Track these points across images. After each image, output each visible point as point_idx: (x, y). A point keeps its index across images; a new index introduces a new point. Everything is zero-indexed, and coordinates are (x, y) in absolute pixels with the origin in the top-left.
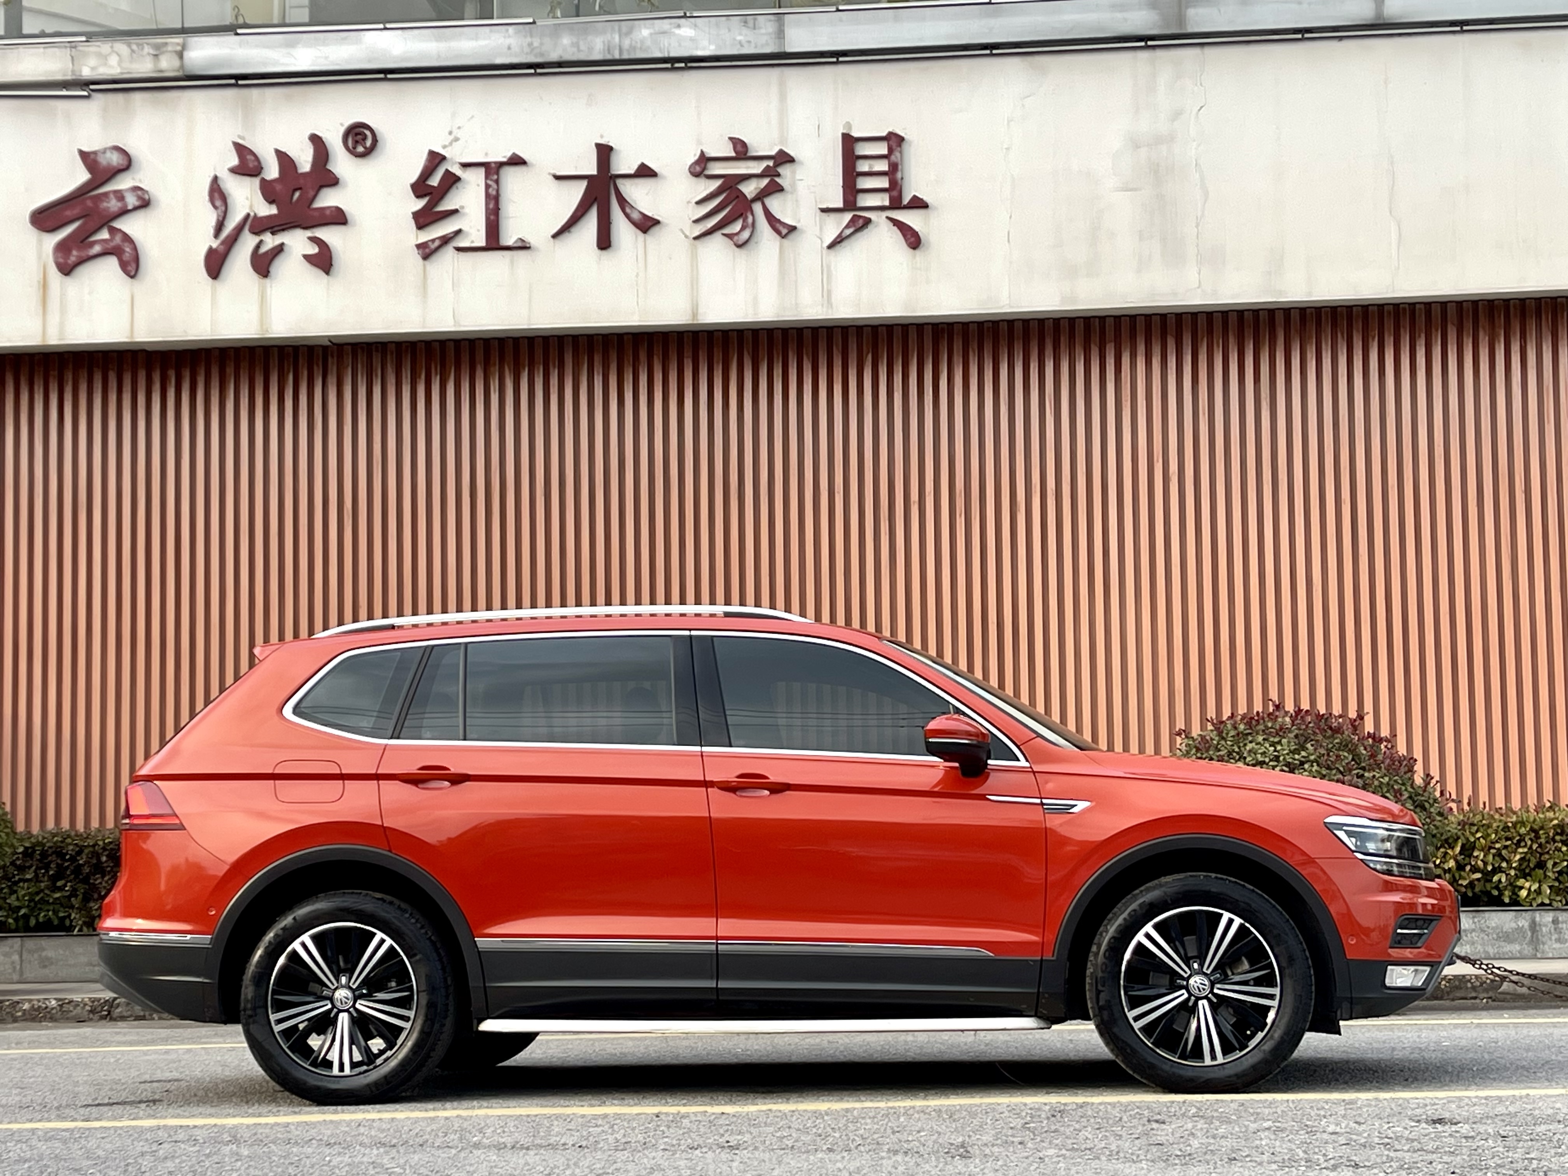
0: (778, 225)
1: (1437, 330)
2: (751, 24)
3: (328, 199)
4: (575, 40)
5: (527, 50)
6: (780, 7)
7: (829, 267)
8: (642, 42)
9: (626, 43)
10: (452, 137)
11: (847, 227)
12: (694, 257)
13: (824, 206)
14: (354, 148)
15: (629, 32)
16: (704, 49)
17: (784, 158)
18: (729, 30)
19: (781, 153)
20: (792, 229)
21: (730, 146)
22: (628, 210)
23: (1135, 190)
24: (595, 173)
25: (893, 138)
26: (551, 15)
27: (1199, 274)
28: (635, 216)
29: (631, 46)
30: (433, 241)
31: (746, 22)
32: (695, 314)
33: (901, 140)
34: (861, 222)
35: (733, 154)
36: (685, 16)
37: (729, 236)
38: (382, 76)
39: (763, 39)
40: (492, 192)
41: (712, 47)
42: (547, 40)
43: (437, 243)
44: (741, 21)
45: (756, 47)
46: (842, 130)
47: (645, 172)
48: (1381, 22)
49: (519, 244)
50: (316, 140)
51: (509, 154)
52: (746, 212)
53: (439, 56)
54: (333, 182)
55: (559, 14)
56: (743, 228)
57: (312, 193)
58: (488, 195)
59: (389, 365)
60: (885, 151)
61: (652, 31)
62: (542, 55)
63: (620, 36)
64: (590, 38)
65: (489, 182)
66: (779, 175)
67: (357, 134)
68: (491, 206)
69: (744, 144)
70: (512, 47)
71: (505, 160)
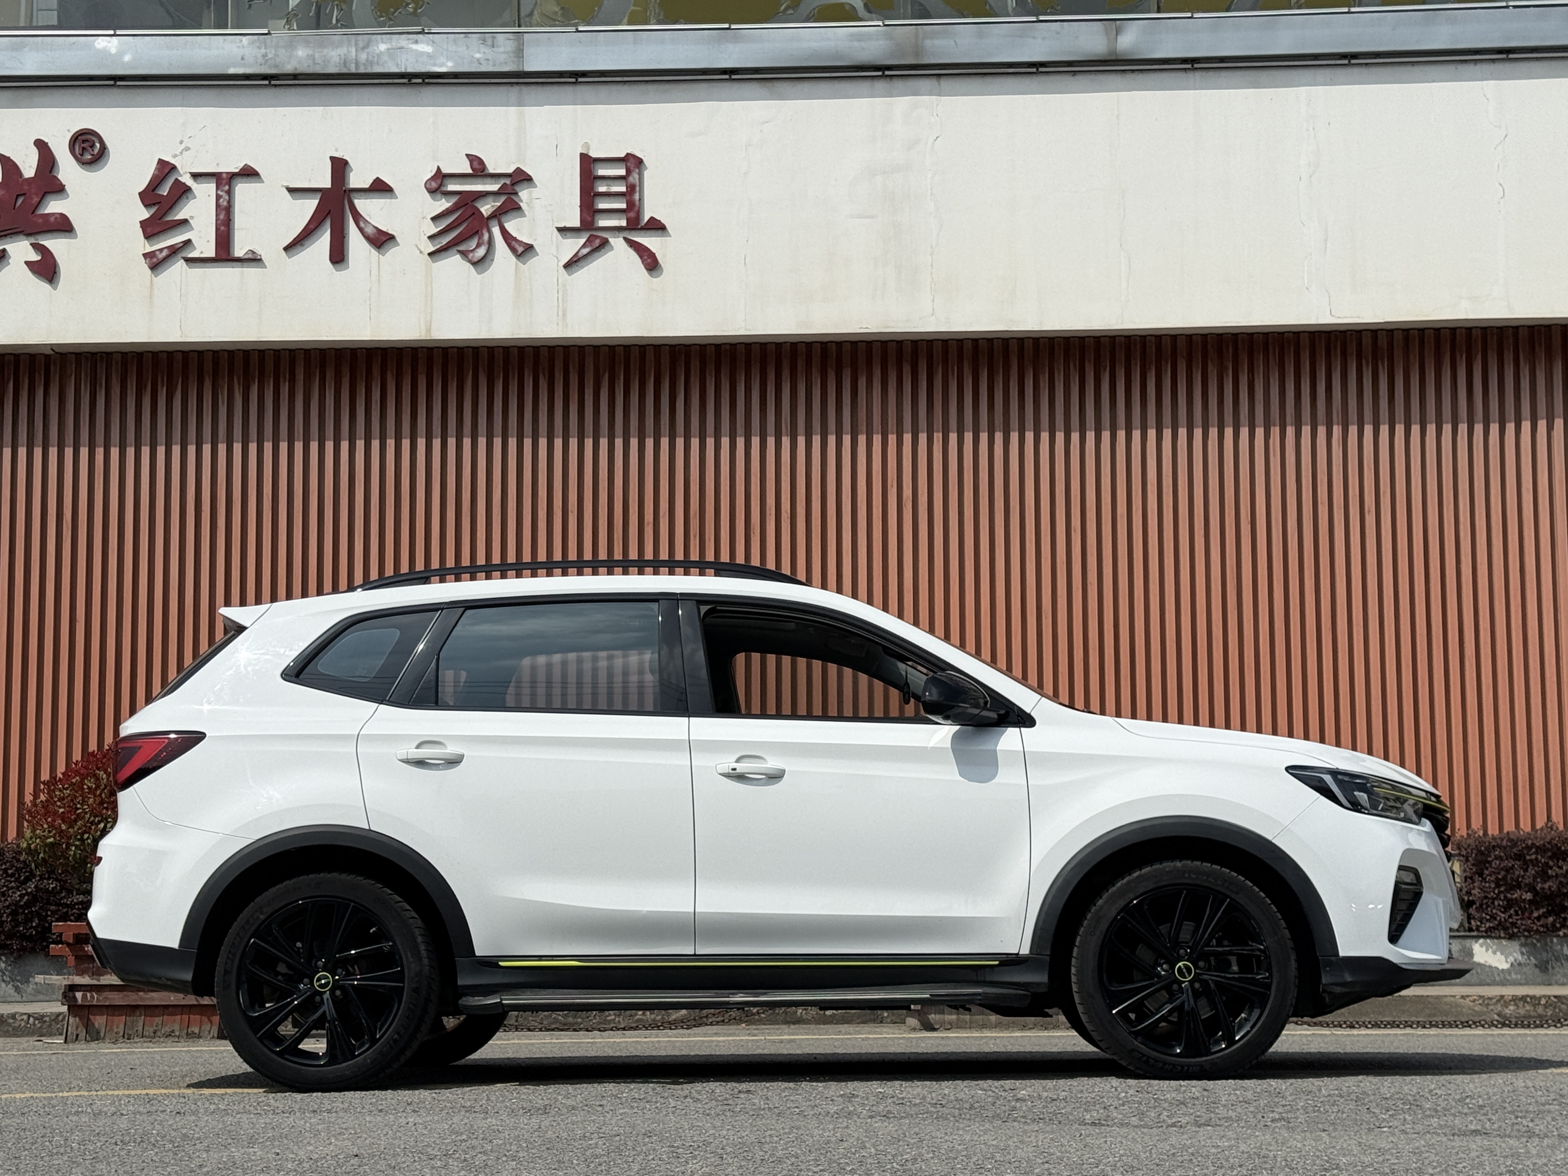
0: (514, 243)
1: (1167, 363)
2: (489, 42)
3: (53, 207)
4: (311, 52)
5: (260, 60)
6: (519, 26)
7: (564, 286)
8: (379, 55)
9: (363, 56)
10: (183, 146)
11: (584, 246)
12: (429, 274)
13: (562, 225)
14: (82, 155)
15: (366, 46)
16: (442, 65)
17: (520, 178)
18: (468, 47)
19: (519, 171)
20: (529, 248)
21: (468, 163)
22: (362, 225)
23: (872, 217)
24: (329, 186)
25: (631, 158)
26: (287, 27)
27: (933, 301)
28: (369, 230)
29: (367, 60)
30: (161, 250)
31: (484, 40)
32: (429, 330)
33: (639, 162)
34: (597, 242)
35: (470, 171)
36: (422, 32)
37: (464, 254)
38: (112, 82)
39: (503, 57)
40: (224, 203)
41: (450, 64)
42: (282, 52)
43: (165, 253)
44: (479, 39)
45: (494, 65)
46: (580, 150)
47: (380, 188)
48: (1114, 58)
49: (250, 256)
50: (41, 145)
51: (242, 165)
52: (482, 229)
53: (171, 65)
54: (59, 189)
55: (295, 27)
56: (479, 245)
57: (36, 200)
58: (218, 205)
59: (114, 376)
60: (622, 172)
61: (389, 46)
62: (276, 66)
63: (356, 51)
64: (325, 51)
65: (219, 192)
66: (516, 194)
67: (84, 141)
68: (222, 217)
69: (481, 162)
70: (246, 58)
71: (237, 171)
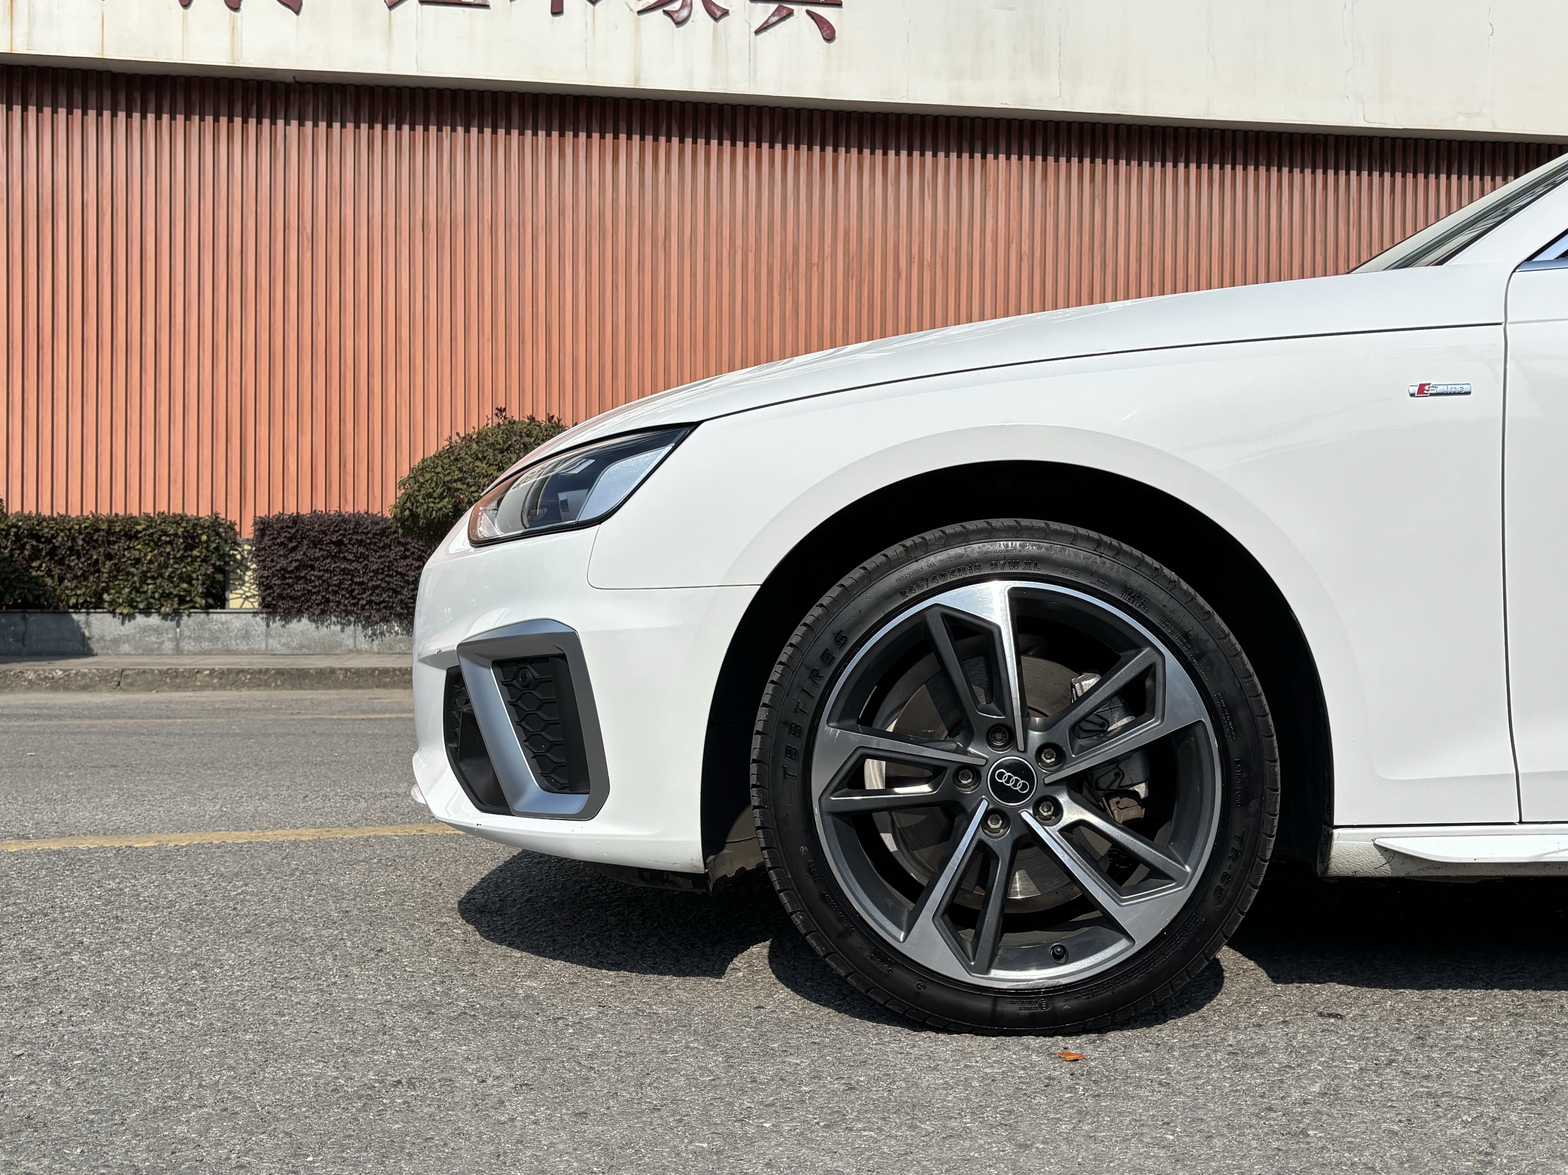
0: (713, 8)
7: (755, 49)
11: (773, 15)
12: (637, 29)
20: (725, 13)
27: (1060, 85)
32: (637, 80)
34: (785, 12)
37: (669, 14)
56: (681, 8)
59: (348, 104)
